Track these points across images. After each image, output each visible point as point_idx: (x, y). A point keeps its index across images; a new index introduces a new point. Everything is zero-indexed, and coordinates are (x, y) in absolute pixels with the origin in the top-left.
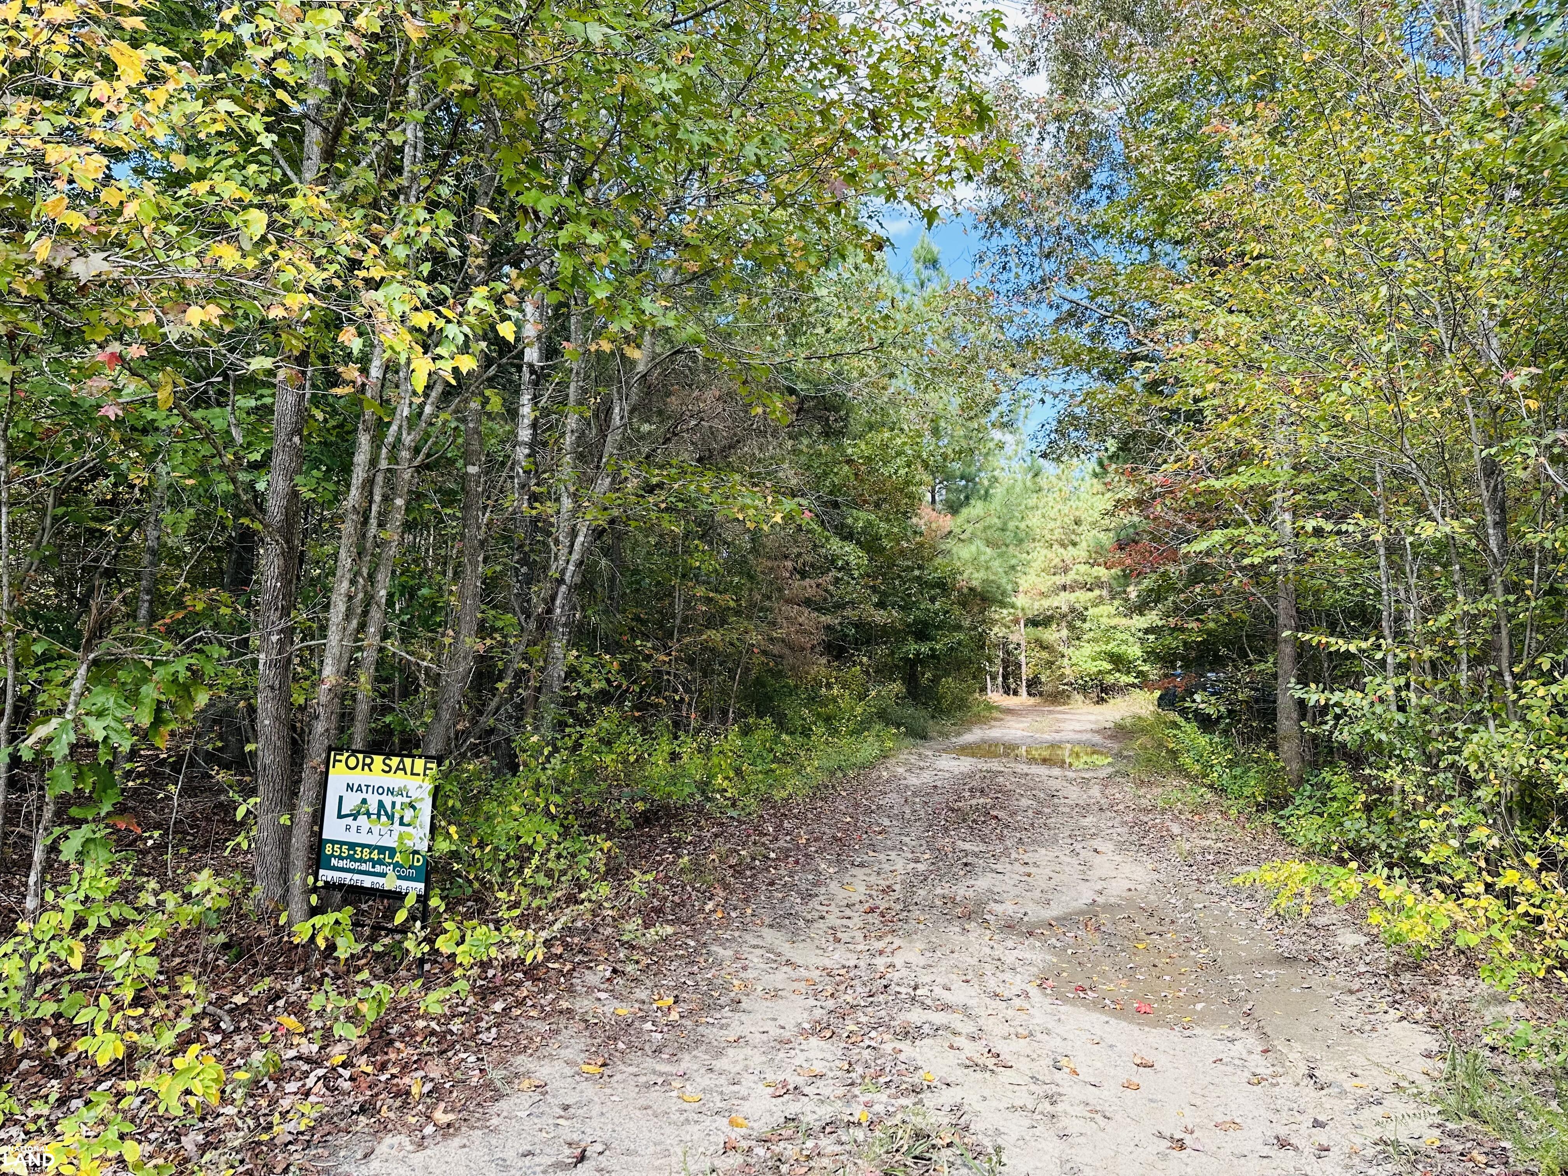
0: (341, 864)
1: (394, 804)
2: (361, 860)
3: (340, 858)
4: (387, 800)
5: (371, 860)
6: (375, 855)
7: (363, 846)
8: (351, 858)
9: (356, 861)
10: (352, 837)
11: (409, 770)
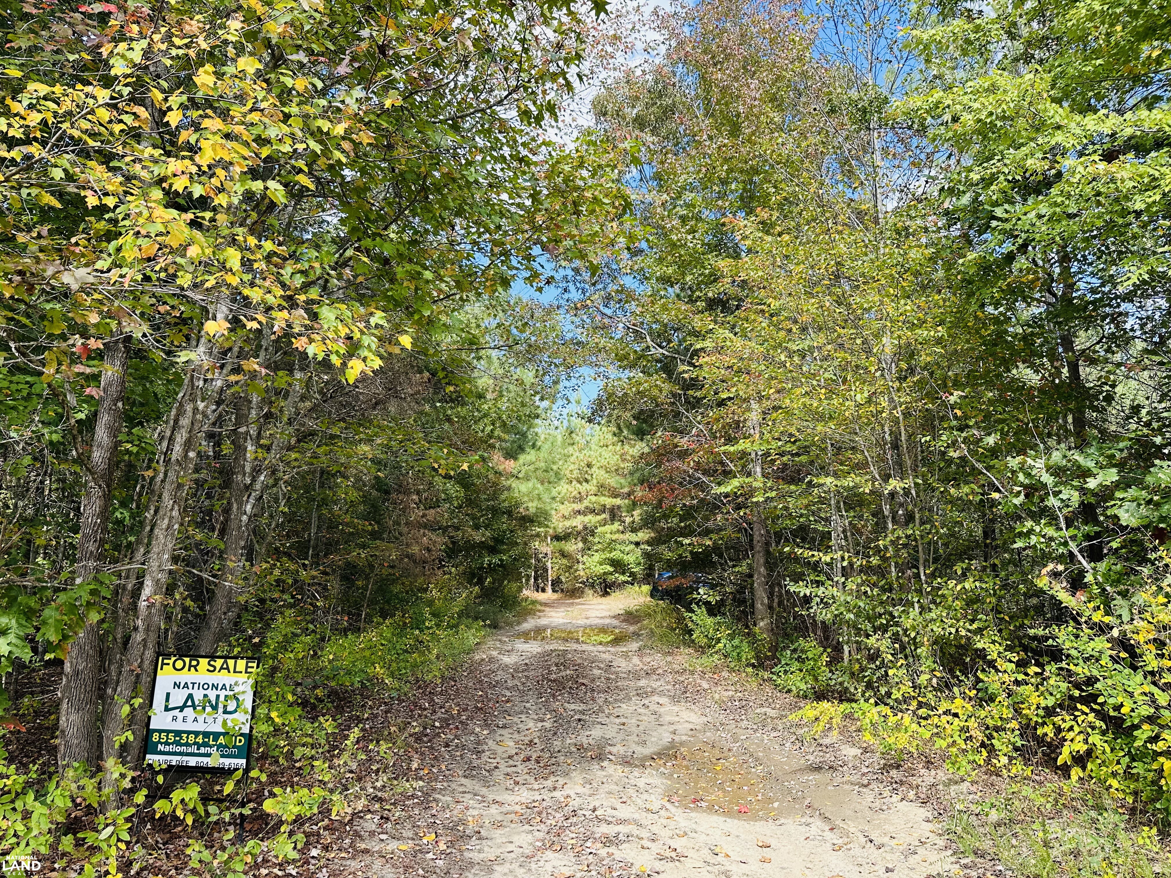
0: (167, 749)
1: (218, 697)
2: (187, 745)
3: (167, 744)
4: (212, 695)
5: (195, 743)
6: (200, 739)
7: (189, 733)
8: (178, 743)
9: (182, 745)
10: (179, 726)
11: (232, 670)
